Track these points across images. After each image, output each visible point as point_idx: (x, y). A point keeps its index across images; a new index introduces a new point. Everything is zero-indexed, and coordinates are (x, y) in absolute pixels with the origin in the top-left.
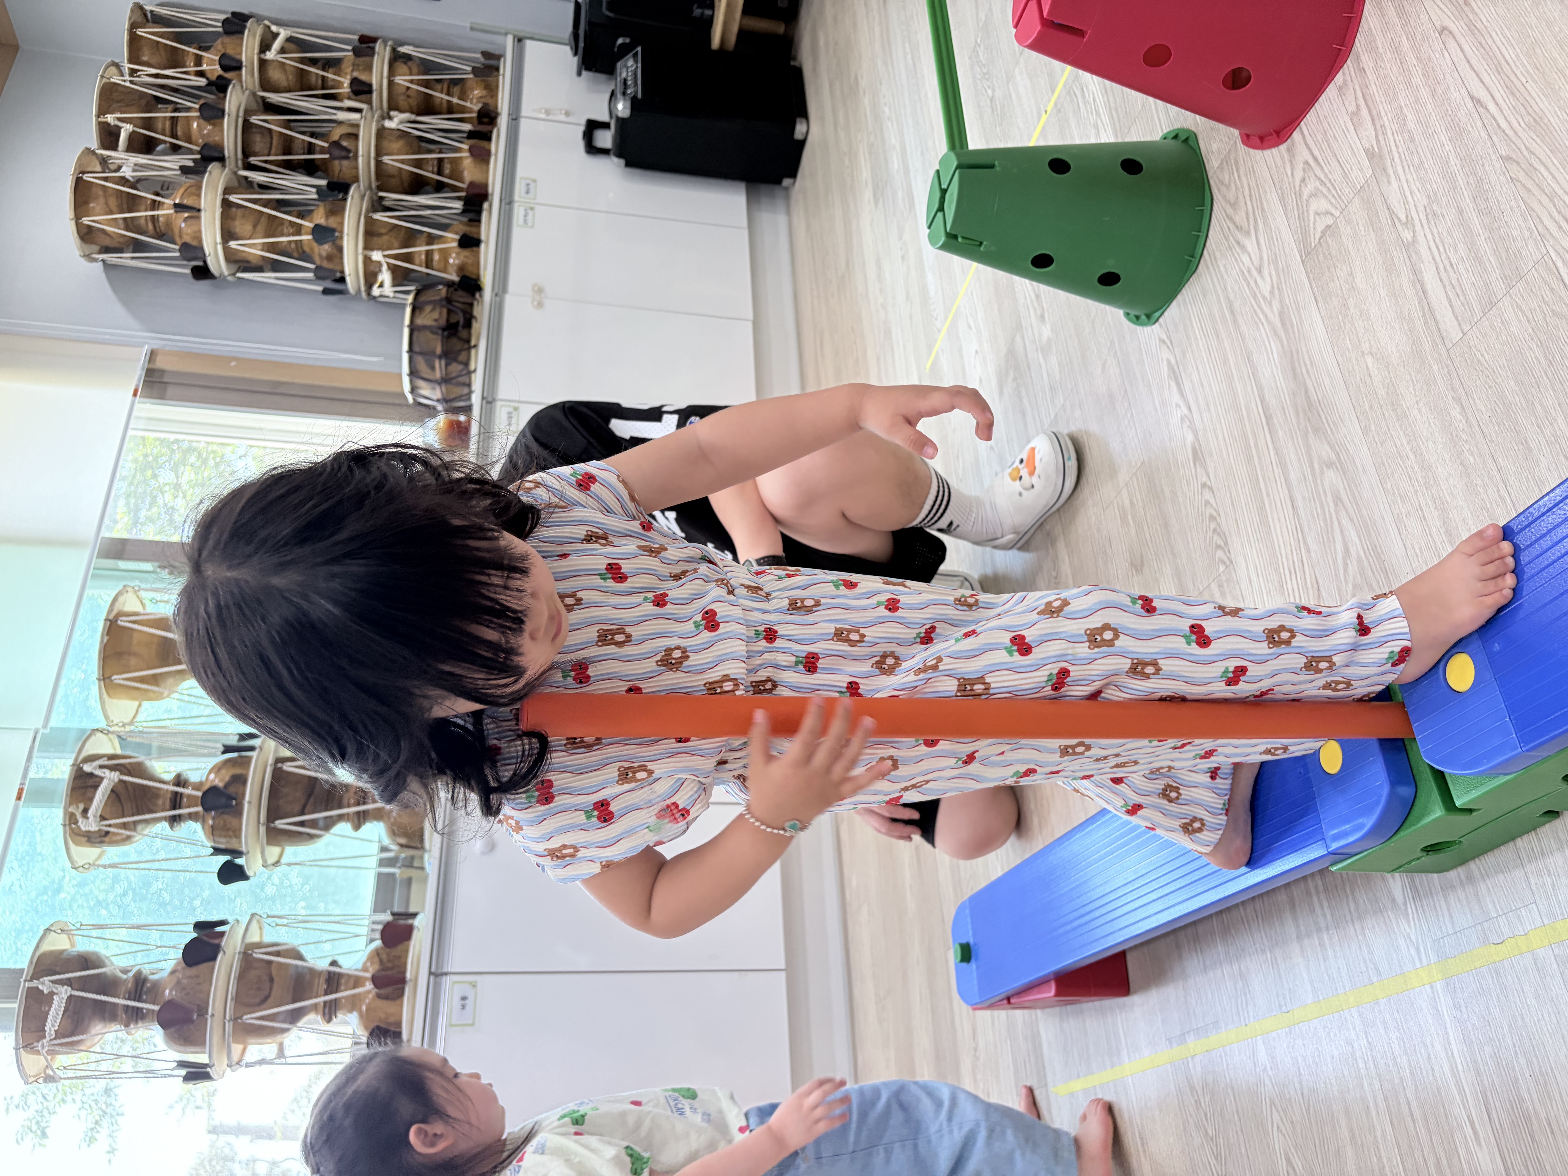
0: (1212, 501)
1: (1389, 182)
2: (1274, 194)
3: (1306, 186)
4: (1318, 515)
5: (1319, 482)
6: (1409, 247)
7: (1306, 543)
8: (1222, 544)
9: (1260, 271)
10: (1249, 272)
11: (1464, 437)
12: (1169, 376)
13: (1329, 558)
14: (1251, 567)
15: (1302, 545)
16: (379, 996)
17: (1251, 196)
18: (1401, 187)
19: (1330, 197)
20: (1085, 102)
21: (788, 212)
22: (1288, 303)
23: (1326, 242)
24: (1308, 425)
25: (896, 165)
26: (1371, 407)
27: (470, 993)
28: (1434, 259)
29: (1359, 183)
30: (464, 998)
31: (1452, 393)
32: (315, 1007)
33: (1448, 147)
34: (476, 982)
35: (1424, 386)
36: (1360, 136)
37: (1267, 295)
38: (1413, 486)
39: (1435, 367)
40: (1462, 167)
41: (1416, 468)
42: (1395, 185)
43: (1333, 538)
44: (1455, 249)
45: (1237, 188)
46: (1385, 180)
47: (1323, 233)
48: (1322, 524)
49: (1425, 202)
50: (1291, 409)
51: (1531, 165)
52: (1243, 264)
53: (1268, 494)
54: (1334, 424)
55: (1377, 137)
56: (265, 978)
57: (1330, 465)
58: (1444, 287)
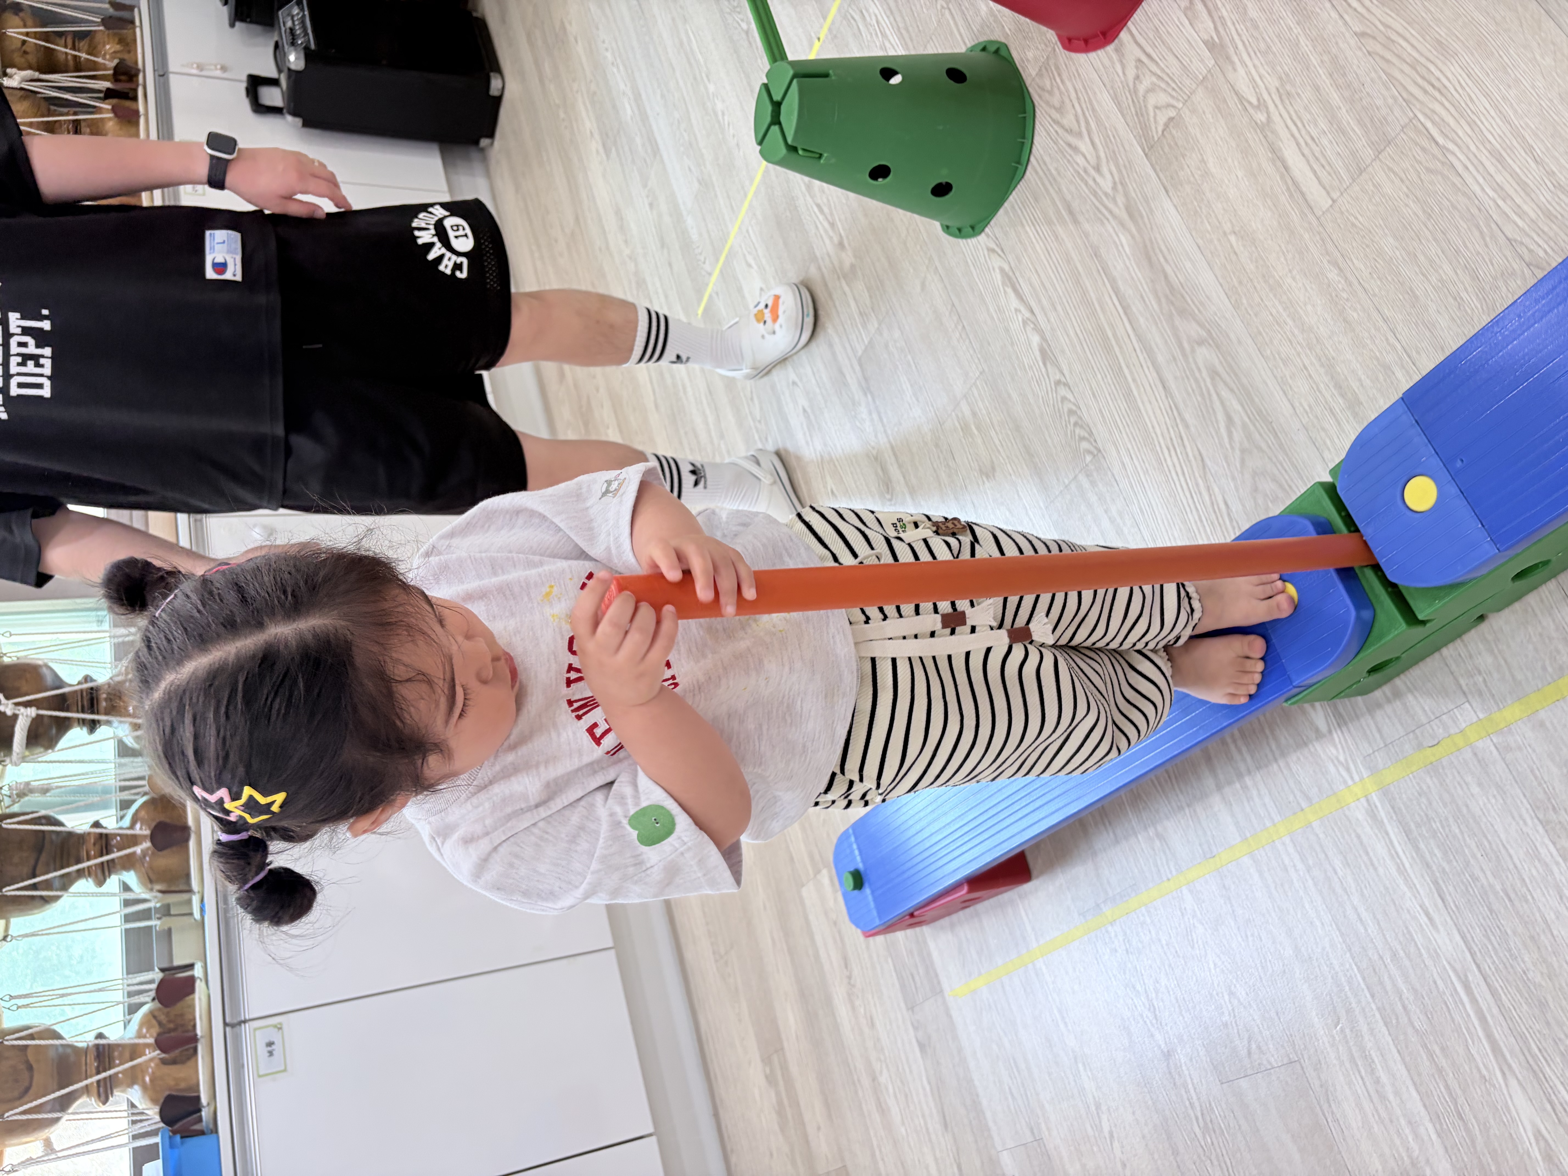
0: (1070, 396)
1: (1235, 70)
2: (1106, 95)
3: (1141, 82)
4: (1193, 391)
5: (1191, 360)
6: (1265, 129)
7: (1183, 420)
8: (1086, 435)
9: (1098, 169)
10: (1085, 171)
11: (1345, 295)
12: (1004, 284)
13: (1212, 429)
14: (1123, 452)
15: (1178, 421)
16: (164, 1062)
17: (1078, 98)
18: (1248, 73)
19: (1170, 90)
20: (866, 25)
21: (488, 174)
22: (1134, 195)
23: (1171, 133)
24: (1172, 308)
25: (629, 112)
26: (1240, 283)
27: (276, 1037)
28: (1293, 135)
29: (1200, 73)
30: (270, 1044)
31: (1328, 257)
32: (87, 1090)
33: (1297, 30)
34: (280, 1024)
35: (1297, 255)
36: (1197, 29)
37: (1109, 191)
38: (1295, 349)
39: (1306, 236)
40: (1314, 47)
41: (1296, 332)
42: (1241, 71)
43: (1213, 410)
44: (1316, 125)
45: (1061, 93)
46: (1230, 68)
47: (1166, 125)
48: (1199, 399)
49: (1277, 84)
50: (1151, 297)
51: (1389, 38)
52: (1078, 164)
53: (1134, 380)
54: (1202, 303)
55: (1216, 28)
56: (22, 1066)
57: (1201, 342)
58: (1308, 161)
